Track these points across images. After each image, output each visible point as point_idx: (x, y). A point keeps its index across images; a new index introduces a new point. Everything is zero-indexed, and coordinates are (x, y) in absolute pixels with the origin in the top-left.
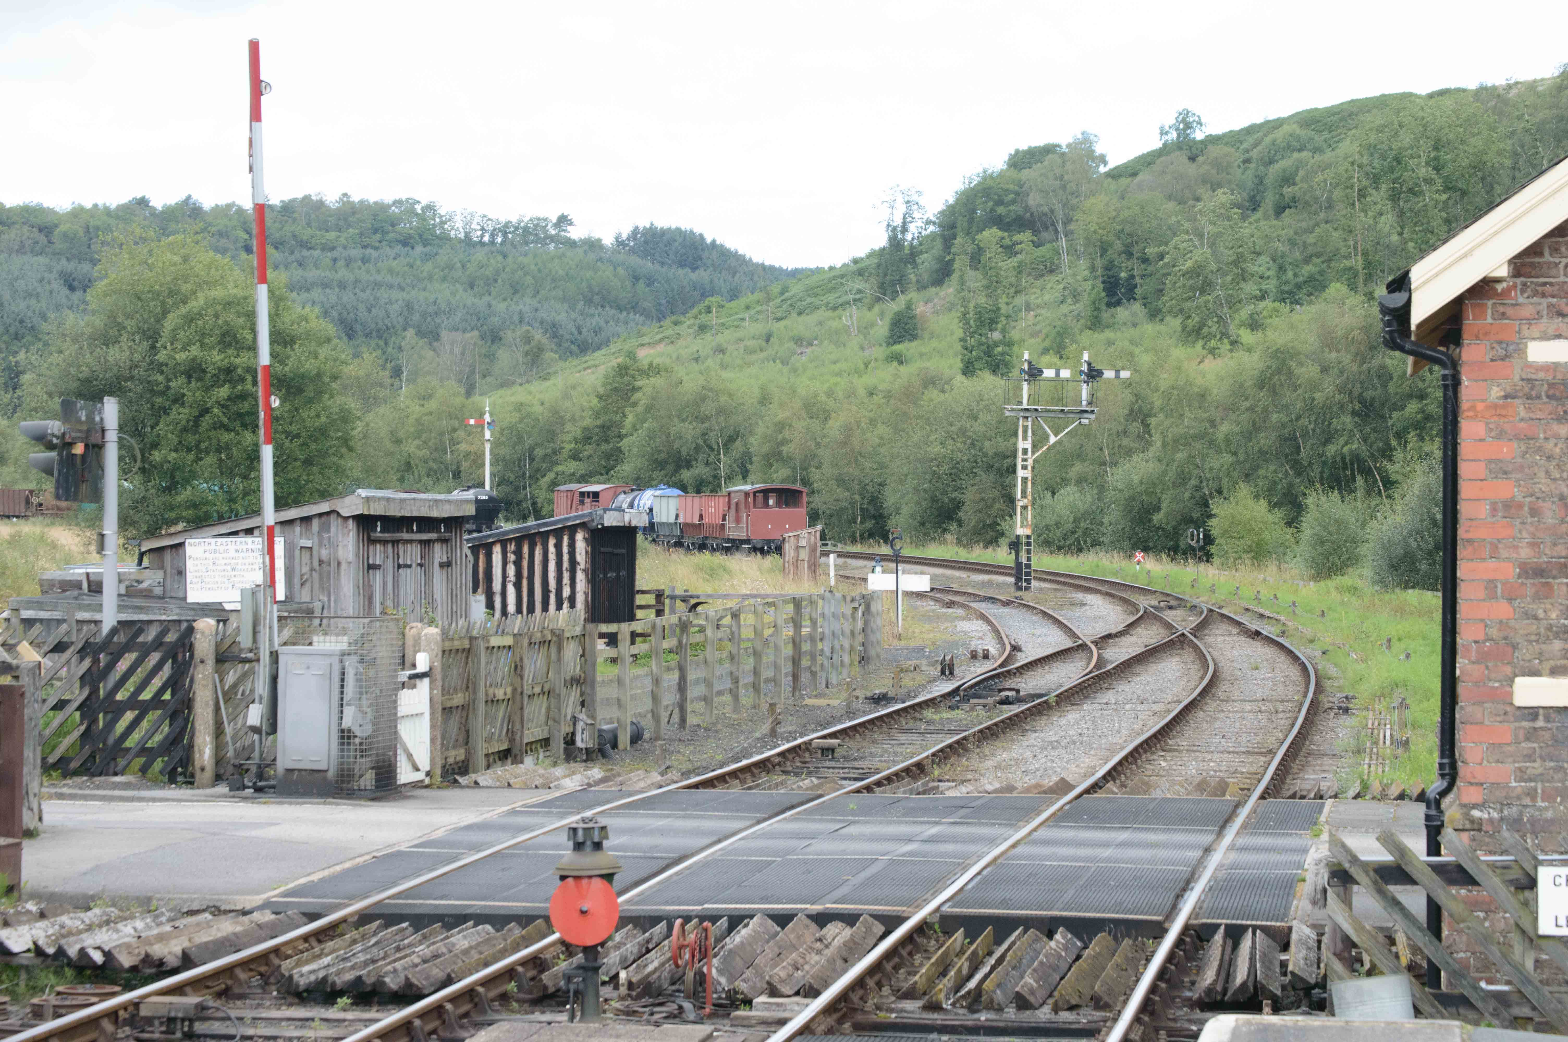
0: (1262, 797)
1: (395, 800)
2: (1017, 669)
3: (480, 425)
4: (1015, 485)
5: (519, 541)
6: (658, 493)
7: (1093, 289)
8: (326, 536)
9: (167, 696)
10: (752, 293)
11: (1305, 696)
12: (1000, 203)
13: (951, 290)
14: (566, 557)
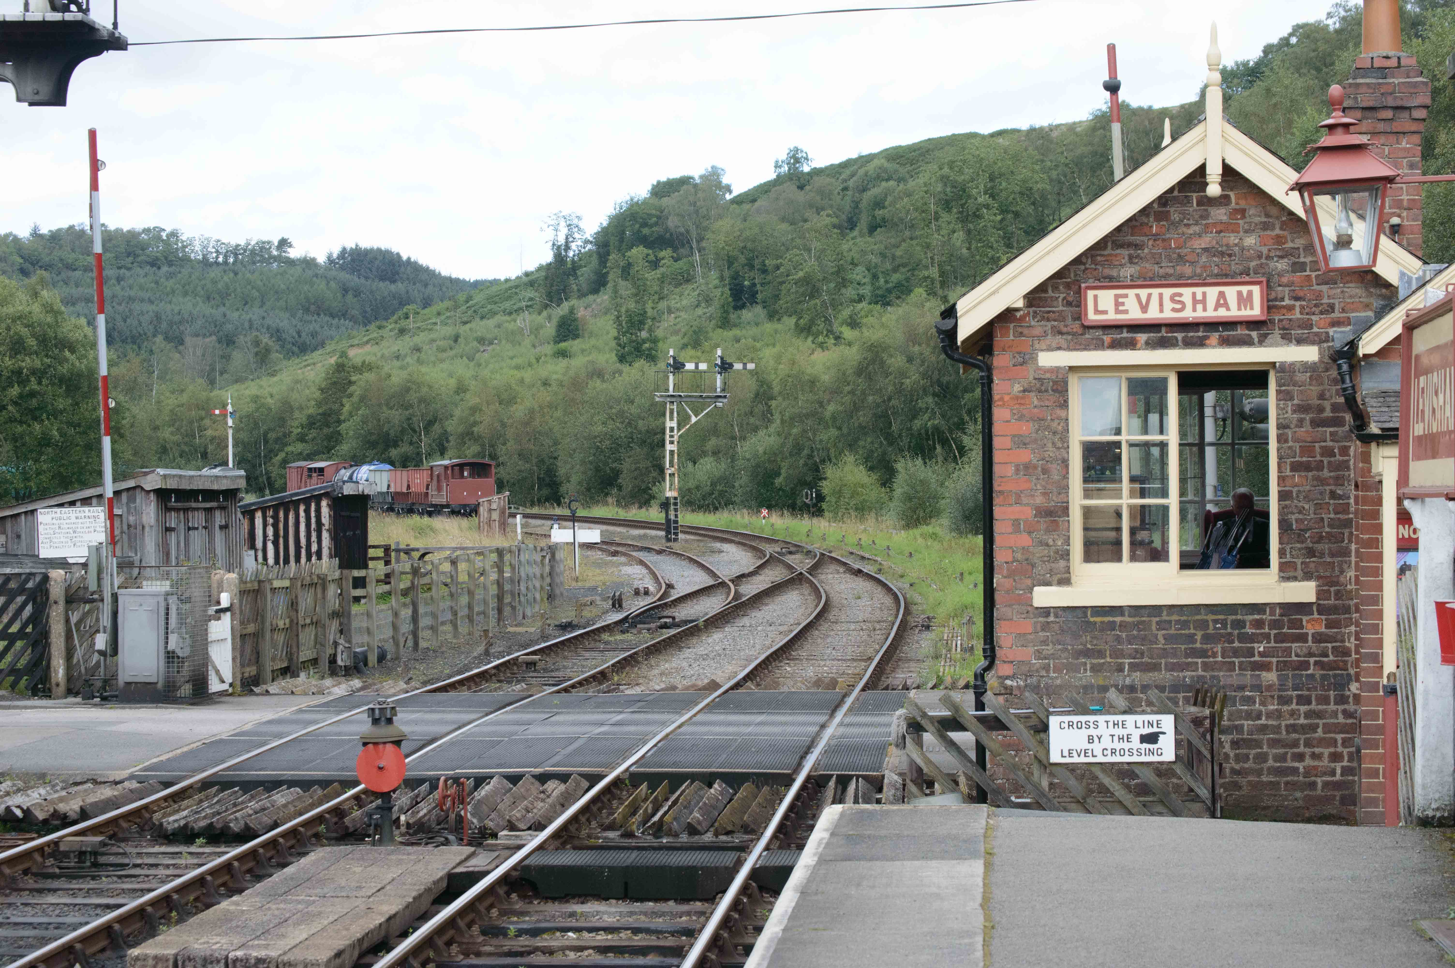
0: (863, 690)
1: (208, 704)
2: (672, 601)
3: (224, 415)
4: (664, 457)
5: (276, 508)
6: (372, 467)
7: (722, 295)
8: (132, 505)
9: (29, 629)
10: (442, 301)
11: (896, 617)
12: (645, 225)
13: (606, 297)
14: (313, 520)
